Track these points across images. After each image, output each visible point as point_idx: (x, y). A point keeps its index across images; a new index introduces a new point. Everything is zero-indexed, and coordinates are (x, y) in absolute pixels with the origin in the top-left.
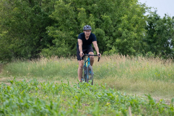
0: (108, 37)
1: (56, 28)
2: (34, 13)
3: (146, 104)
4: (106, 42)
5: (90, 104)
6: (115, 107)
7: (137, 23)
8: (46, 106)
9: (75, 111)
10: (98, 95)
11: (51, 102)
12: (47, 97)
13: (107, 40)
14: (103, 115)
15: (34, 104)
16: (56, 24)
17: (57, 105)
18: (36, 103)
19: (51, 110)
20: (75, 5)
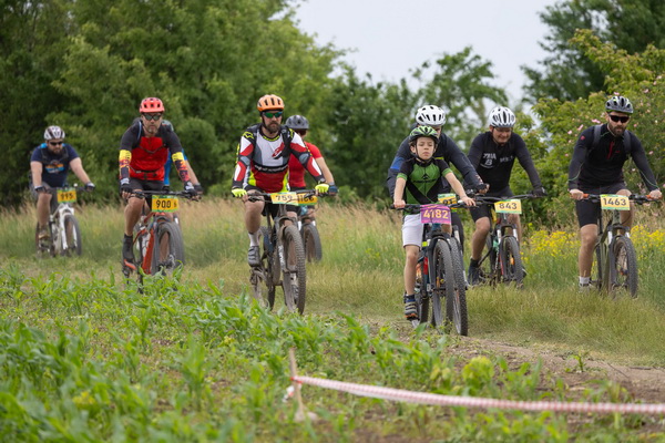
0: (226, 146)
1: (75, 117)
2: (13, 74)
3: (340, 339)
4: (221, 159)
5: (175, 340)
6: (248, 350)
7: (311, 102)
8: (47, 345)
9: (131, 362)
10: (200, 314)
11: (62, 334)
12: (48, 318)
13: (224, 153)
14: (214, 371)
15: (11, 342)
16: (75, 108)
17: (80, 343)
18: (18, 338)
19: (60, 359)
20: (130, 51)
